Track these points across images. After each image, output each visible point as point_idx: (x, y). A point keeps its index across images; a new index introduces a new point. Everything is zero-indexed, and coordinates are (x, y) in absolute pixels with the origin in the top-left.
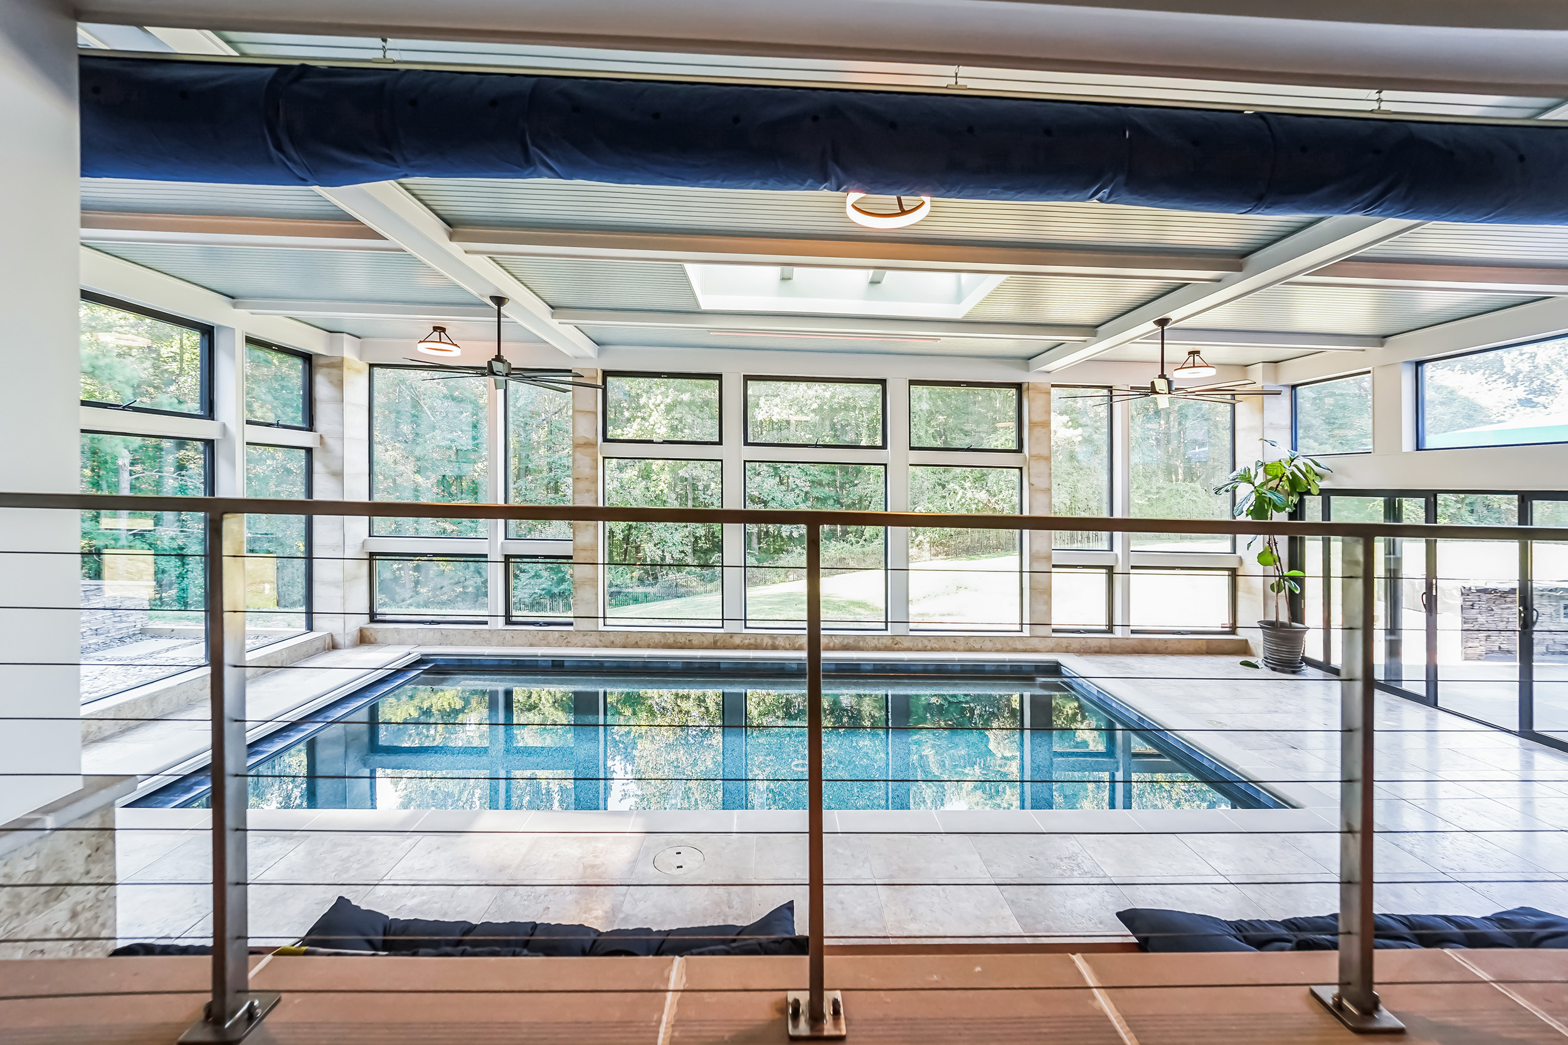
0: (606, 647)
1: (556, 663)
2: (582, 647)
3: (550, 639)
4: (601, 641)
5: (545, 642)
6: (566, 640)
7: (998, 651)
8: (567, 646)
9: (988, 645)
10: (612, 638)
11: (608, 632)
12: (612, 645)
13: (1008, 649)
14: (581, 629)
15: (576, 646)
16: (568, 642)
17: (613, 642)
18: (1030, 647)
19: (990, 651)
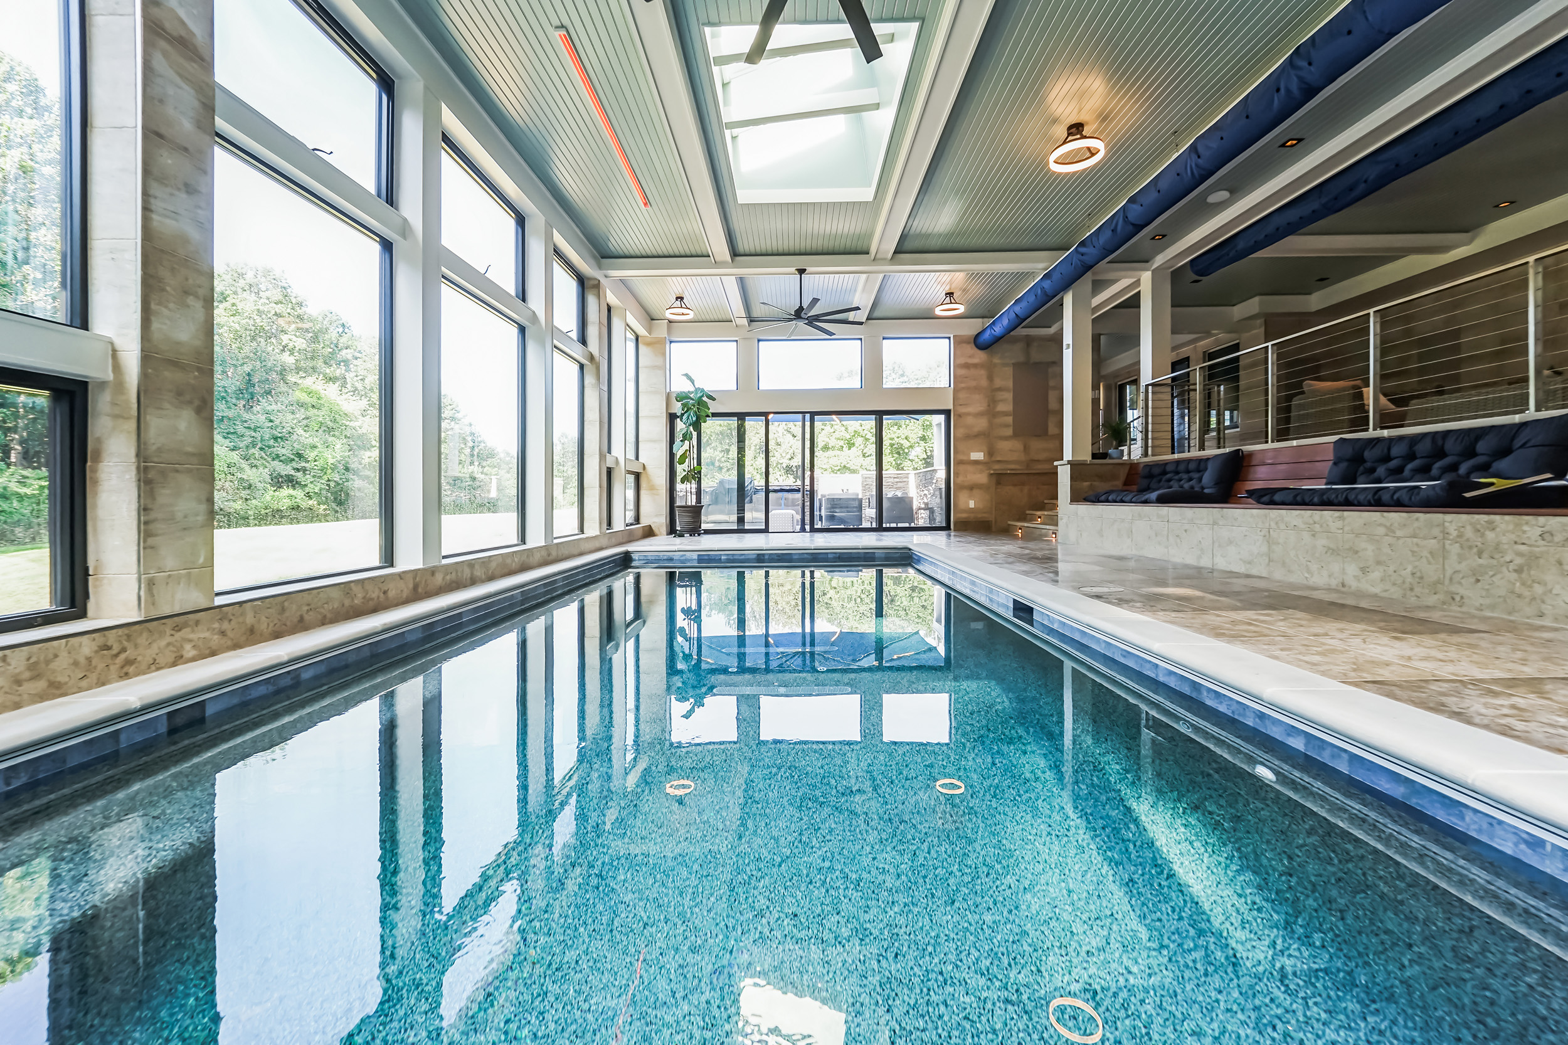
0: (237, 646)
1: (179, 721)
2: (174, 664)
3: (61, 667)
4: (223, 633)
5: (41, 684)
6: (123, 656)
8: (127, 676)
10: (250, 619)
11: (241, 603)
12: (252, 637)
14: (167, 611)
15: (155, 666)
16: (129, 662)
17: (252, 631)
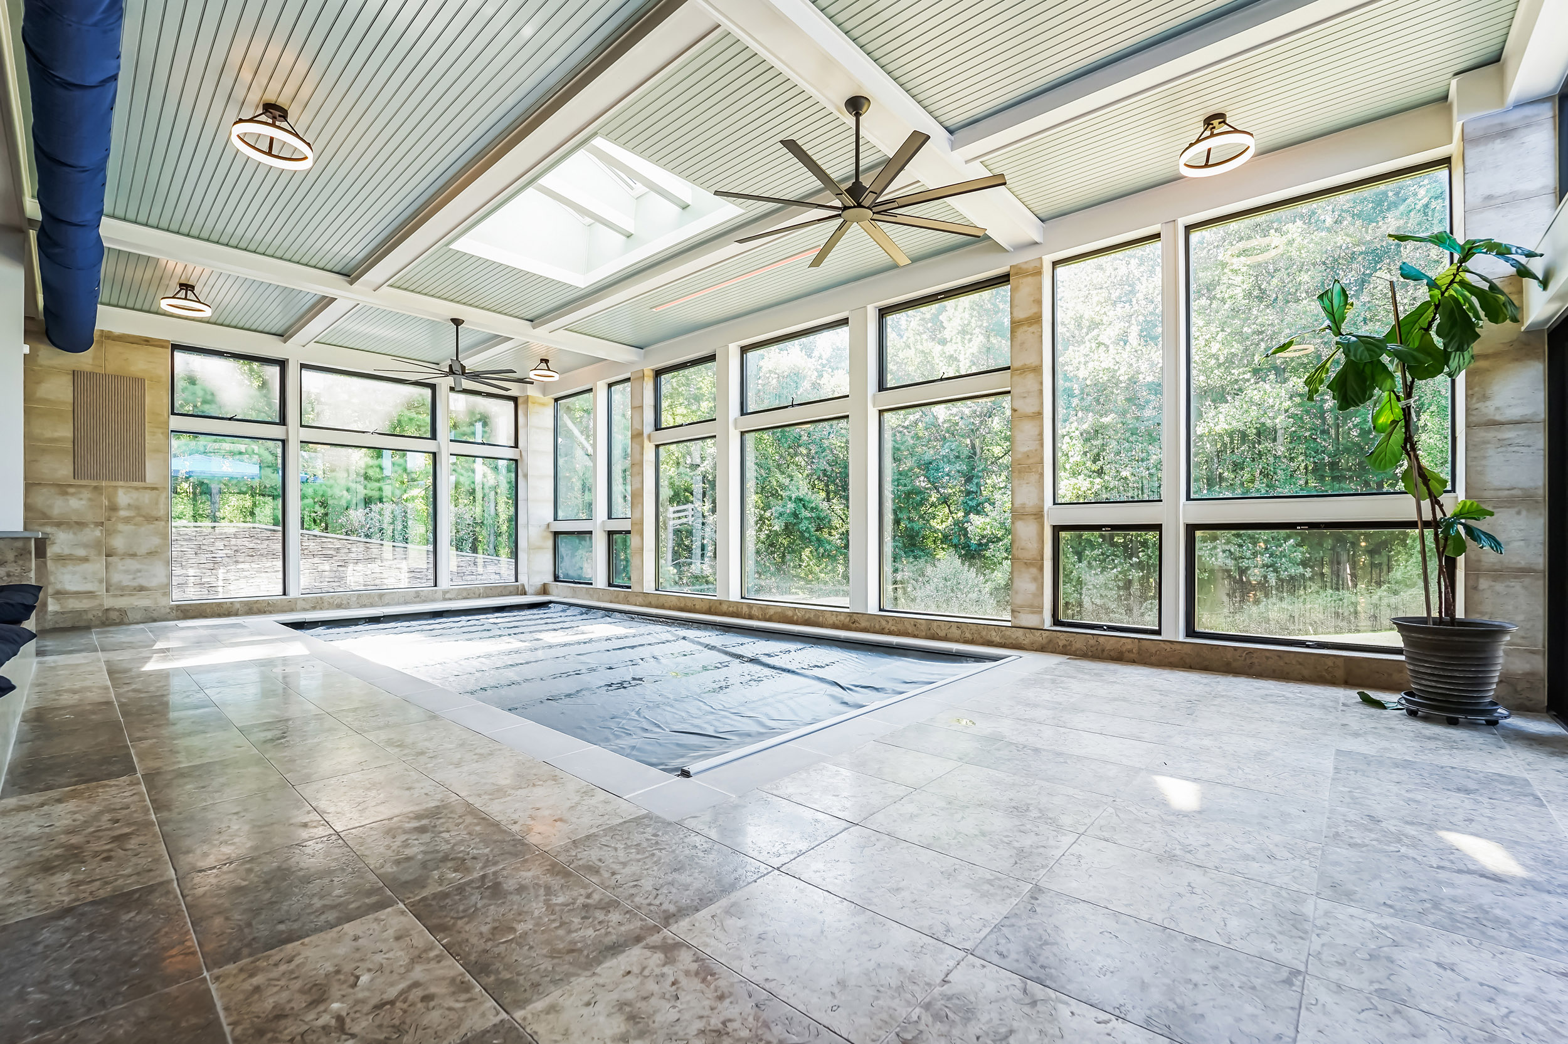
0: (647, 606)
2: (635, 605)
3: (620, 597)
4: (645, 601)
5: (617, 600)
6: (627, 599)
7: (966, 642)
8: (627, 604)
9: (956, 633)
10: (650, 600)
11: (649, 594)
13: (981, 641)
14: (635, 591)
15: (632, 604)
17: (651, 603)
18: (1011, 641)
19: (957, 641)
